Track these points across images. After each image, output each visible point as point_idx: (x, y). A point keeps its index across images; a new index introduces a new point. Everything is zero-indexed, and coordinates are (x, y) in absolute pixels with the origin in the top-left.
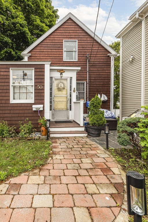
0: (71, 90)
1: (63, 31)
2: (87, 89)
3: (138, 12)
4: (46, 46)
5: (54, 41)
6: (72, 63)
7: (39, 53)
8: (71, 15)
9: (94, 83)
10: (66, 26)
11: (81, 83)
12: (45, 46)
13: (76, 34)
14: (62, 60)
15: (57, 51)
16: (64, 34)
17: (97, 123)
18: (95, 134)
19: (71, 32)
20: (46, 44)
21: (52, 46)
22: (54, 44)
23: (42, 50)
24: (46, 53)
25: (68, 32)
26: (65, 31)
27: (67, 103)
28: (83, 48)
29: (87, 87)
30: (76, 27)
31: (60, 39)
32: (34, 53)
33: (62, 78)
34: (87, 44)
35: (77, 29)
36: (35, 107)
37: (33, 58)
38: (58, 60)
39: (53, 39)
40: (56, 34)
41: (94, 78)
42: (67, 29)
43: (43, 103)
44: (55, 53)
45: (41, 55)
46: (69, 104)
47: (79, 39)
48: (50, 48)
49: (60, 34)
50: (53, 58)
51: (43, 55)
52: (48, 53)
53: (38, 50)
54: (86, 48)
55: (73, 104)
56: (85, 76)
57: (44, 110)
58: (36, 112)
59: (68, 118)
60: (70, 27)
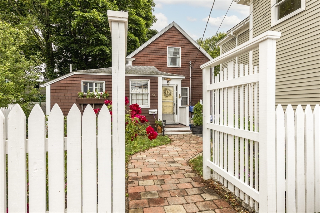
0: (176, 96)
1: (167, 38)
2: (190, 94)
3: (233, 30)
4: (151, 51)
5: (158, 47)
6: (175, 69)
7: (144, 58)
8: (174, 24)
9: (197, 89)
10: (170, 34)
11: (185, 88)
12: (149, 51)
13: (179, 42)
14: (166, 66)
15: (161, 56)
16: (168, 41)
17: (199, 123)
18: (198, 132)
19: (174, 39)
20: (150, 49)
21: (156, 52)
22: (158, 49)
23: (147, 56)
24: (150, 58)
25: (172, 39)
26: (169, 38)
27: (173, 107)
28: (186, 56)
29: (190, 92)
30: (179, 35)
31: (164, 45)
32: (138, 58)
33: (169, 85)
34: (189, 51)
35: (180, 37)
36: (151, 111)
37: (137, 62)
38: (162, 66)
39: (157, 45)
40: (160, 40)
41: (196, 84)
42: (170, 36)
43: (157, 108)
44: (160, 59)
45: (145, 60)
46: (175, 109)
47: (183, 47)
48: (154, 54)
49: (164, 41)
50: (158, 63)
51: (147, 60)
52: (153, 58)
53: (142, 55)
54: (189, 56)
55: (178, 109)
56: (188, 82)
57: (158, 113)
58: (152, 115)
59: (174, 121)
60: (173, 34)
